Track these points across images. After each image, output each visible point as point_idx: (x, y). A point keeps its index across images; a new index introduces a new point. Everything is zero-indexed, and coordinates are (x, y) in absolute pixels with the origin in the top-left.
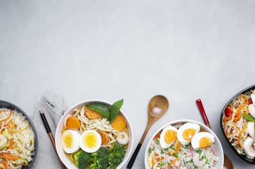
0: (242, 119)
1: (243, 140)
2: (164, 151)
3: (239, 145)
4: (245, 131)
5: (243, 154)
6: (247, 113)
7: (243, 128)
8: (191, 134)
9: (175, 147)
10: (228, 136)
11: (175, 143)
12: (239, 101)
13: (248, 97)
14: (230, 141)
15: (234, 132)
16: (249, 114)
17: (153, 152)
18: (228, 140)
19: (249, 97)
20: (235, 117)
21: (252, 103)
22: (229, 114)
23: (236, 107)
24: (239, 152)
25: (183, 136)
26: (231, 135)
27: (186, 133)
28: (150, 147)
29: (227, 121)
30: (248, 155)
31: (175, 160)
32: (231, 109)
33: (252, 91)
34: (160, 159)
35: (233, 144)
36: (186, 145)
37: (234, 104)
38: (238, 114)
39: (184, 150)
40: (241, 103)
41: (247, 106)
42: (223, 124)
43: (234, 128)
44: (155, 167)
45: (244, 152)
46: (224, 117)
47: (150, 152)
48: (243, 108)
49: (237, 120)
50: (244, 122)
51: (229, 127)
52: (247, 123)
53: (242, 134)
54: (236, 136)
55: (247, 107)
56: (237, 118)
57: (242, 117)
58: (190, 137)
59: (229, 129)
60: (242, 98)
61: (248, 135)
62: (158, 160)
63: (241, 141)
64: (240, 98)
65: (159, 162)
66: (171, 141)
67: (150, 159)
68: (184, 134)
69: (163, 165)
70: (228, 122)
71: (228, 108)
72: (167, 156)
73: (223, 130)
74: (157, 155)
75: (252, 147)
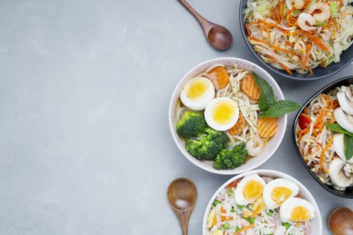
0: (324, 130)
1: (328, 162)
2: (235, 209)
3: (322, 171)
4: (330, 148)
5: (329, 184)
6: (334, 121)
7: (327, 144)
8: (284, 196)
9: (254, 208)
10: (305, 158)
11: (256, 201)
12: (319, 103)
13: (332, 99)
14: (308, 164)
15: (313, 150)
16: (336, 122)
17: (219, 206)
18: (305, 162)
19: (334, 98)
20: (315, 128)
21: (339, 106)
22: (306, 124)
23: (314, 114)
24: (322, 180)
25: (272, 194)
26: (309, 156)
27: (278, 192)
28: (217, 197)
29: (303, 134)
30: (336, 186)
31: (248, 227)
32: (308, 117)
33: (338, 88)
34: (228, 218)
35: (313, 170)
36: (270, 210)
37: (312, 109)
38: (319, 123)
39: (266, 217)
40: (323, 106)
41: (332, 110)
42: (297, 140)
43: (314, 144)
44: (215, 228)
45: (330, 181)
46: (298, 128)
47: (214, 204)
48: (325, 115)
49: (318, 133)
50: (328, 135)
51: (306, 143)
52: (333, 137)
53: (326, 154)
54: (316, 157)
55: (332, 113)
56: (317, 130)
57: (325, 128)
58: (282, 199)
59: (307, 147)
60: (323, 99)
61: (335, 155)
62: (224, 219)
63: (324, 164)
64: (321, 99)
65: (223, 223)
66: (252, 197)
67: (212, 215)
68: (274, 193)
69: (228, 228)
70: (304, 136)
71: (303, 115)
72: (239, 217)
73: (297, 149)
74: (224, 211)
75: (341, 173)
